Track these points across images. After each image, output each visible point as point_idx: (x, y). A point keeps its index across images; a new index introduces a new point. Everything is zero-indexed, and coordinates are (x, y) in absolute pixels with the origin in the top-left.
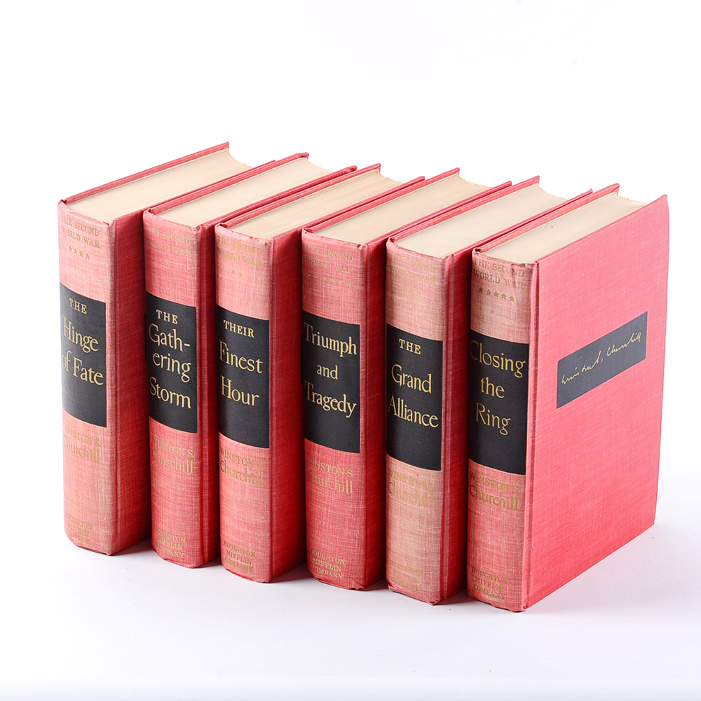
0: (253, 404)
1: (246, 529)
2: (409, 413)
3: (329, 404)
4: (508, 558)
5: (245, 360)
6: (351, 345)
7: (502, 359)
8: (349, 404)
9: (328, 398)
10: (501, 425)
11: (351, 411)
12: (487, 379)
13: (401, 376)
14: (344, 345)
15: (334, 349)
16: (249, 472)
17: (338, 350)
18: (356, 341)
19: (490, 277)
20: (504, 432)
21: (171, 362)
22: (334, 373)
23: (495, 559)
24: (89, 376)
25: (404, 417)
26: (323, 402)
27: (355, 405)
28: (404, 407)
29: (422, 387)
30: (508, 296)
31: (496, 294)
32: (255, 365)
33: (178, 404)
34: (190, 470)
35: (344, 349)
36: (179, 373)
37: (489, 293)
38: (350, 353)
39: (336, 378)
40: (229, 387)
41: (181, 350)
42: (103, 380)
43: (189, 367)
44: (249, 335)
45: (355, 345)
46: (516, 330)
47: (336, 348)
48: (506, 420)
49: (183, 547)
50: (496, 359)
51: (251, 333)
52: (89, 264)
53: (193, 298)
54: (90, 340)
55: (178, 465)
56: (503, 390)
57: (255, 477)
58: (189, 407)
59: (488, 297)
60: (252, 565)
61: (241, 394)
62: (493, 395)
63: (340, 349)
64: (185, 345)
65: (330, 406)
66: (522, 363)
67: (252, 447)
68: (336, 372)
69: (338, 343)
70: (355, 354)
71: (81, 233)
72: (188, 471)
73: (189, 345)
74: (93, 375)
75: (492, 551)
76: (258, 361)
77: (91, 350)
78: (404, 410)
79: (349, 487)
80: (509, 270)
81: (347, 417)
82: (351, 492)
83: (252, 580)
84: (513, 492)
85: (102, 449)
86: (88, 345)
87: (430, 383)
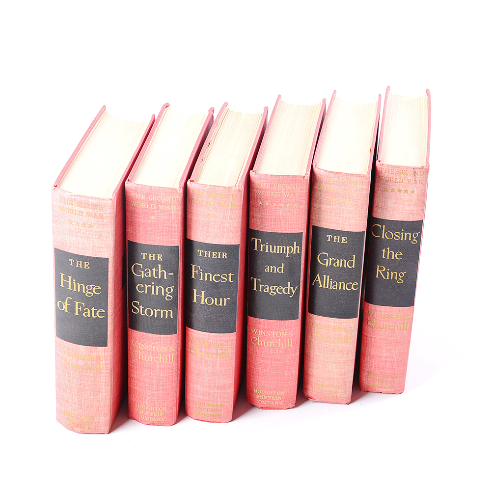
0: (225, 305)
1: (216, 391)
2: (333, 285)
3: (275, 291)
4: (398, 362)
5: (219, 275)
6: (295, 247)
7: (402, 233)
8: (292, 288)
9: (275, 287)
10: (398, 277)
11: (294, 292)
12: (388, 248)
13: (327, 260)
14: (290, 249)
15: (281, 252)
16: (219, 351)
17: (285, 253)
18: (299, 244)
19: (395, 179)
20: (401, 281)
21: (155, 288)
22: (280, 270)
23: (388, 365)
24: (92, 313)
25: (329, 287)
26: (270, 290)
27: (296, 287)
28: (330, 281)
29: (347, 265)
30: (410, 190)
31: (400, 191)
32: (228, 277)
33: (162, 317)
34: (171, 360)
35: (290, 251)
36: (163, 295)
37: (393, 191)
38: (295, 253)
39: (282, 272)
40: (203, 296)
41: (165, 278)
42: (106, 314)
43: (172, 289)
44: (223, 258)
45: (298, 247)
46: (415, 212)
47: (283, 252)
48: (403, 273)
49: (164, 414)
50: (397, 234)
51: (225, 255)
52: (92, 232)
53: (176, 239)
54: (93, 287)
55: (162, 359)
56: (401, 254)
57: (225, 354)
58: (172, 317)
59: (393, 193)
60: (220, 413)
61: (214, 300)
62: (393, 258)
63: (286, 252)
64: (169, 274)
65: (276, 292)
66: (417, 234)
67: (223, 334)
68: (282, 268)
69: (285, 247)
70: (298, 252)
71: (84, 210)
72: (170, 361)
73: (173, 274)
74: (95, 312)
75: (386, 359)
76: (230, 275)
77: (94, 294)
78: (330, 283)
79: (290, 343)
80: (412, 173)
81: (290, 297)
82: (291, 346)
83: (219, 422)
84: (405, 319)
85: (103, 363)
86: (91, 291)
87: (354, 261)
